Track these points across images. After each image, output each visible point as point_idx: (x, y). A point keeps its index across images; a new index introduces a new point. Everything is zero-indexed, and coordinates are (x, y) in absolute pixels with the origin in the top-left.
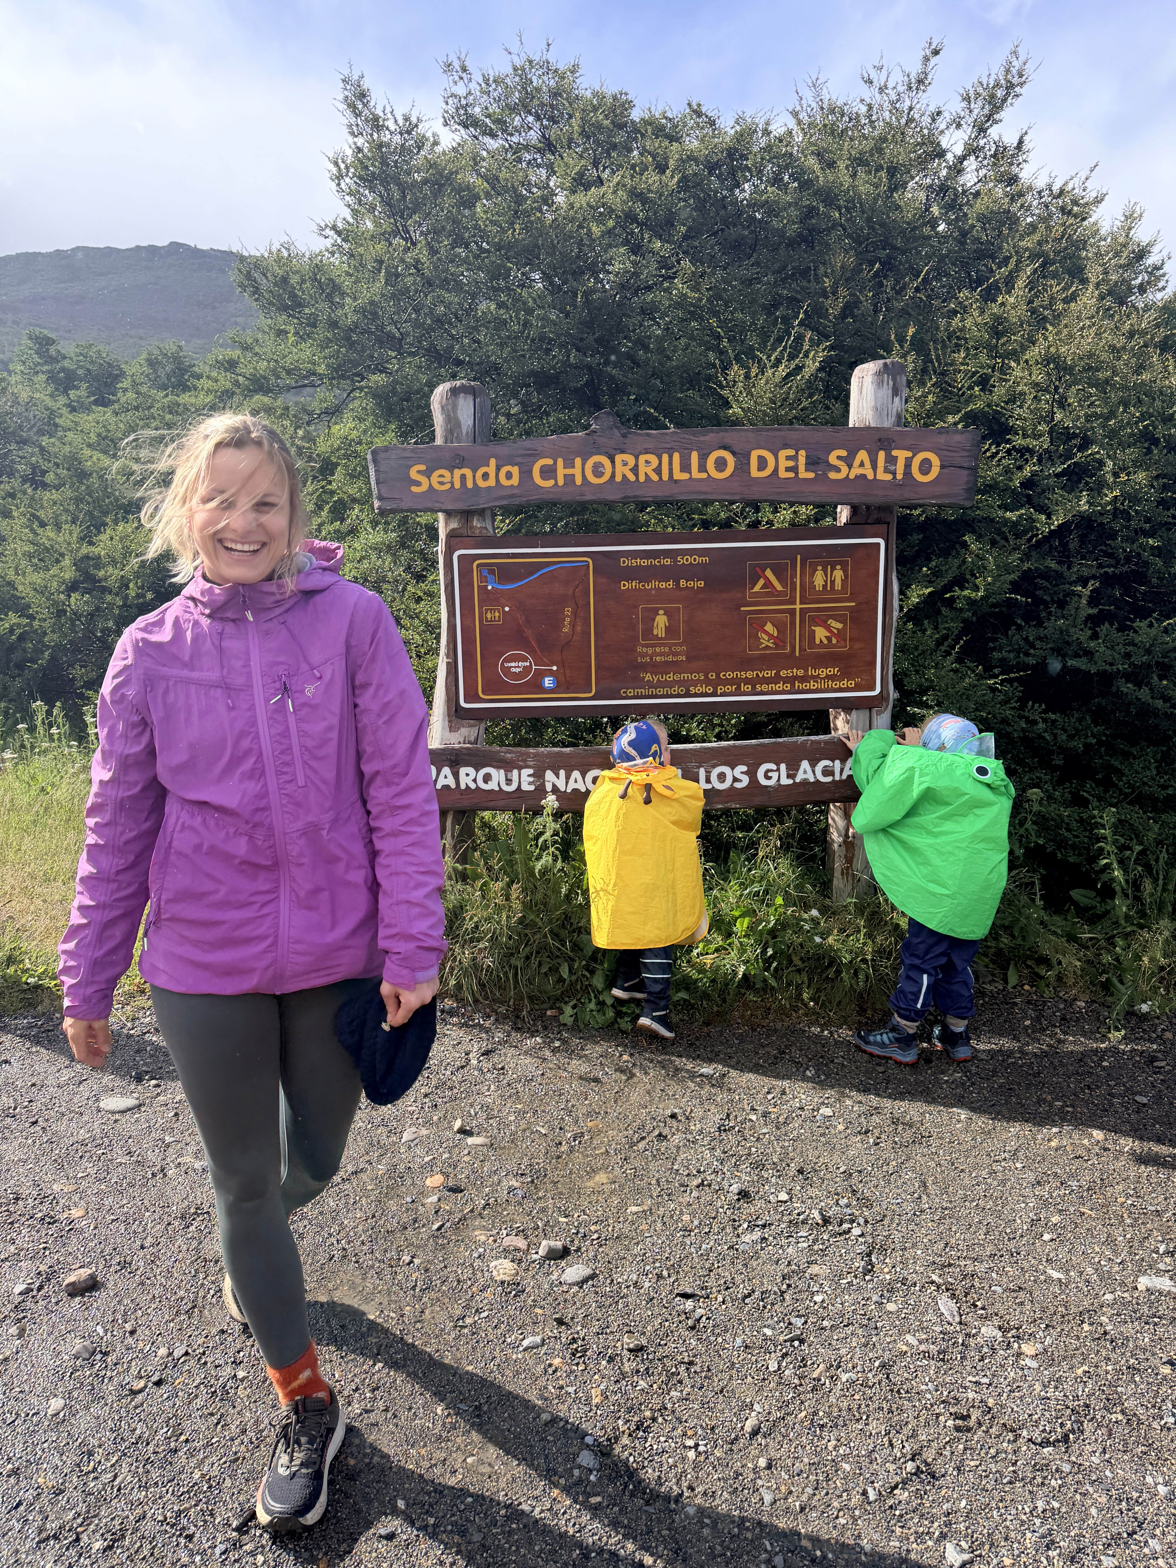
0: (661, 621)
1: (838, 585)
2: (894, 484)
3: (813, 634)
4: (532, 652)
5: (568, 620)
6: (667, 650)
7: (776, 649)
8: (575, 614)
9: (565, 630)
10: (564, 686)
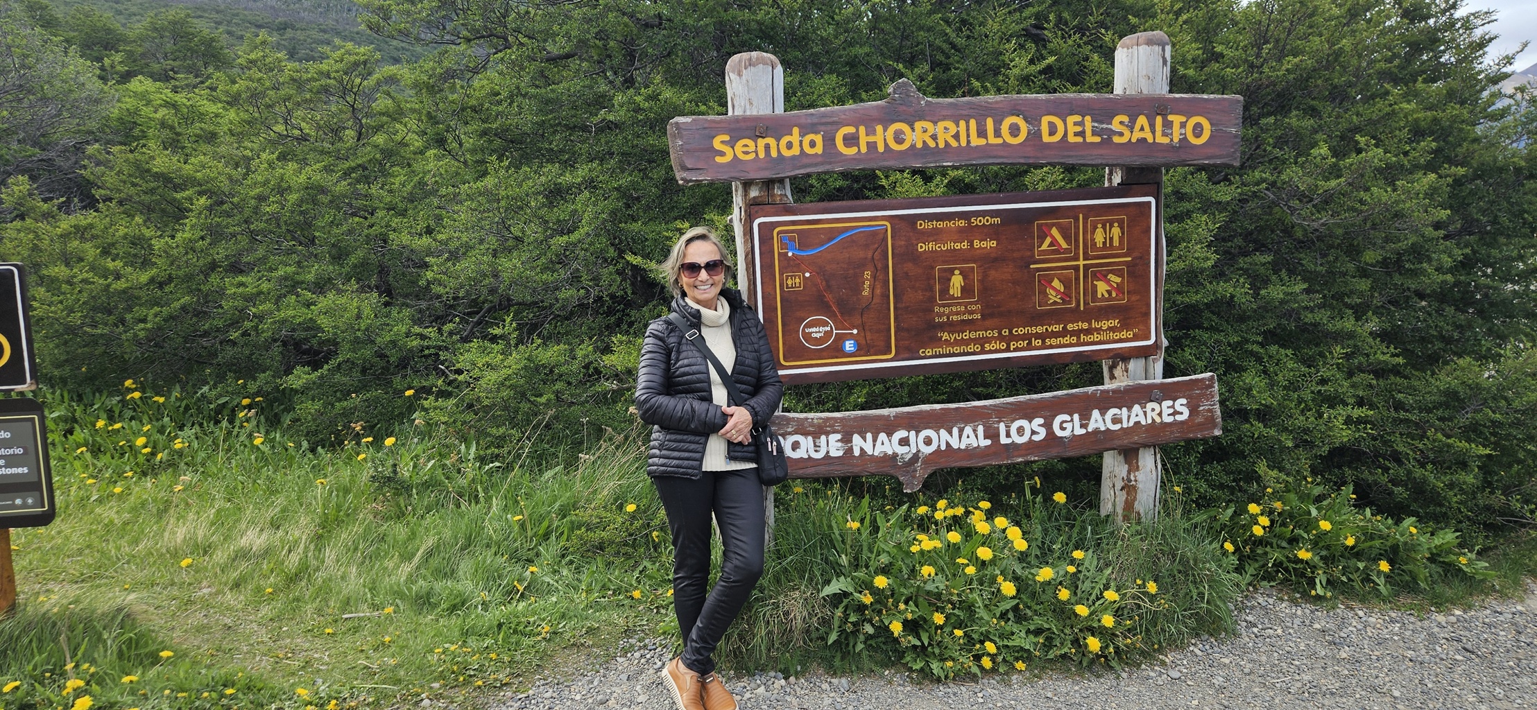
0: (957, 281)
1: (1116, 243)
2: (1170, 147)
3: (1095, 288)
4: (832, 315)
5: (867, 283)
6: (963, 308)
7: (1063, 304)
8: (874, 277)
9: (865, 293)
10: (864, 349)
